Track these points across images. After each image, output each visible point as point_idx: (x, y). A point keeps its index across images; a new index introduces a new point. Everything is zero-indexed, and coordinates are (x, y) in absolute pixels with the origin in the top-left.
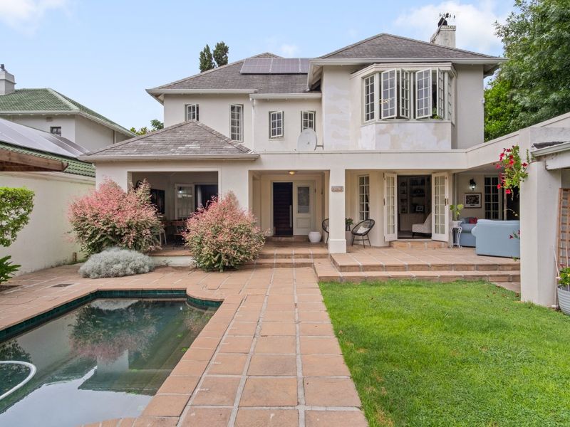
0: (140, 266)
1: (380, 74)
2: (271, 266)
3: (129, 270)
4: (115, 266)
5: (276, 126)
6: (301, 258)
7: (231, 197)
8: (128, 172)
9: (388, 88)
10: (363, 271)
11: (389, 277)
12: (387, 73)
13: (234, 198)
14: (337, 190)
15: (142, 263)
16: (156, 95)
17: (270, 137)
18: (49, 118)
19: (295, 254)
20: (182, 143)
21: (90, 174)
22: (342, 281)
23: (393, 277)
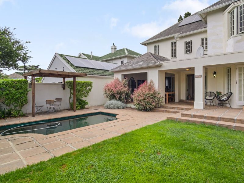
0: (119, 107)
1: (238, 7)
2: (163, 111)
3: (115, 107)
4: (111, 105)
5: (189, 48)
6: (179, 109)
7: (152, 82)
8: (122, 75)
9: (242, 14)
10: (193, 118)
11: (201, 122)
12: (242, 6)
13: (153, 83)
14: (199, 76)
15: (120, 105)
16: (144, 44)
17: (185, 54)
18: (121, 58)
19: (177, 108)
20: (138, 62)
21: (112, 75)
22: (177, 120)
23: (204, 122)
